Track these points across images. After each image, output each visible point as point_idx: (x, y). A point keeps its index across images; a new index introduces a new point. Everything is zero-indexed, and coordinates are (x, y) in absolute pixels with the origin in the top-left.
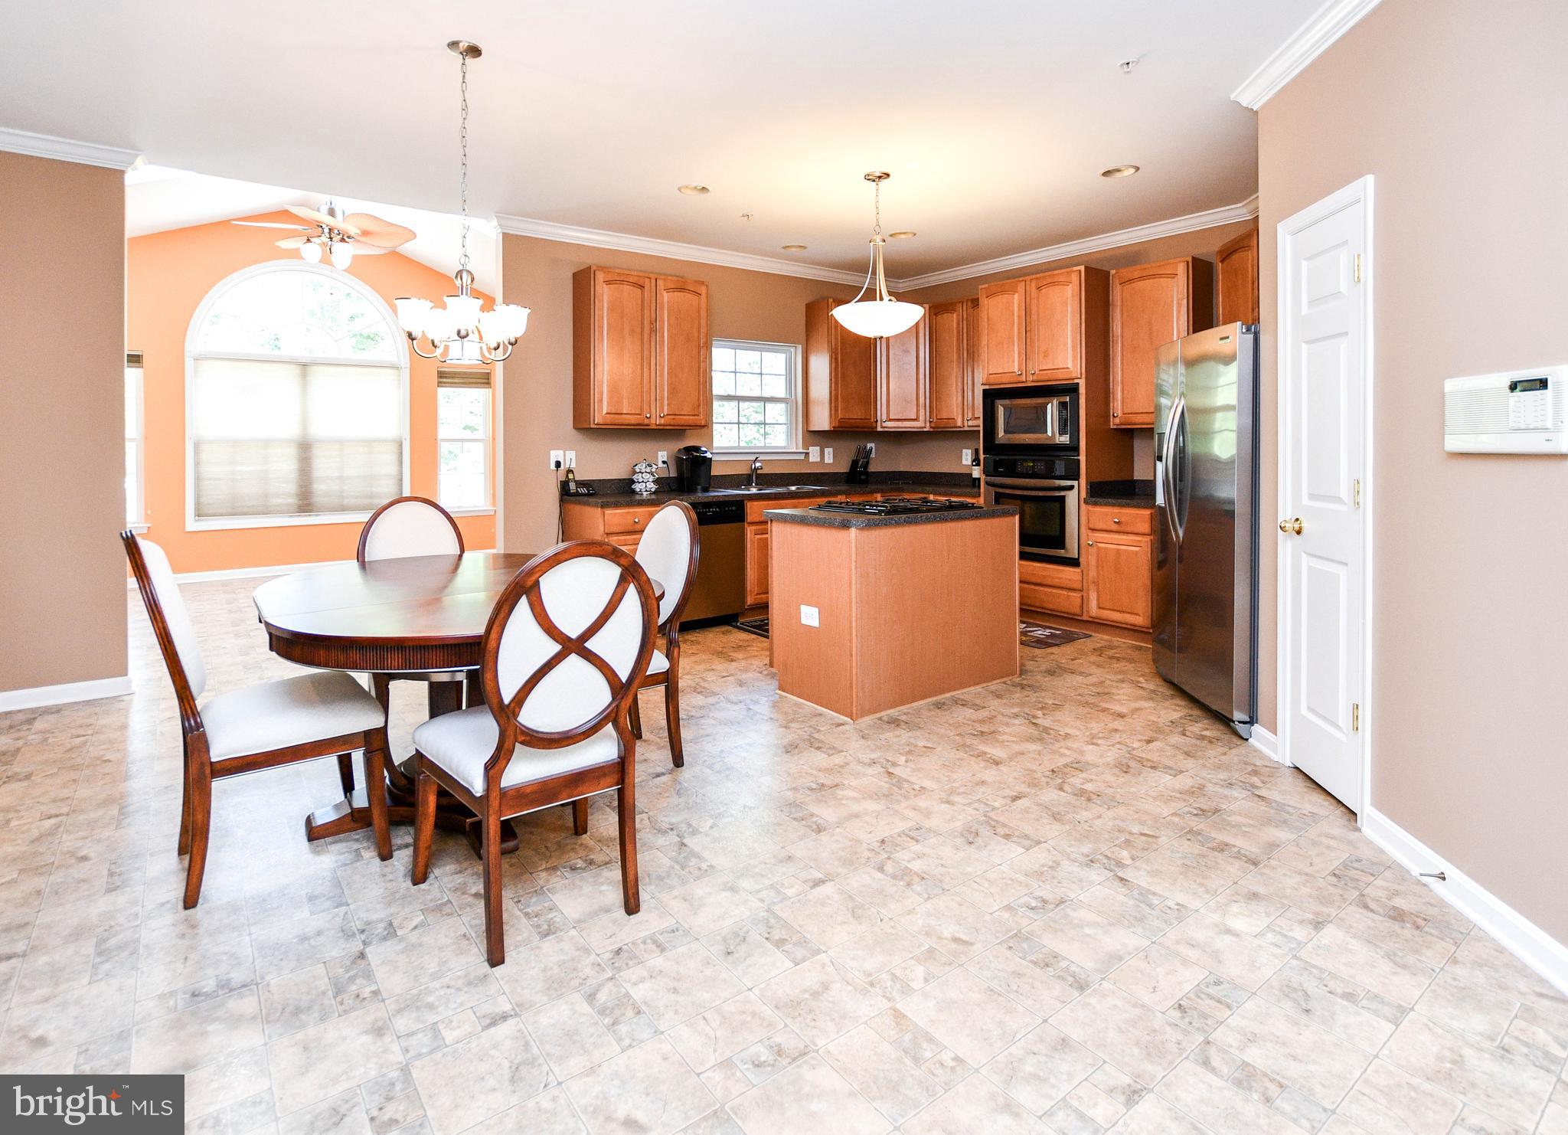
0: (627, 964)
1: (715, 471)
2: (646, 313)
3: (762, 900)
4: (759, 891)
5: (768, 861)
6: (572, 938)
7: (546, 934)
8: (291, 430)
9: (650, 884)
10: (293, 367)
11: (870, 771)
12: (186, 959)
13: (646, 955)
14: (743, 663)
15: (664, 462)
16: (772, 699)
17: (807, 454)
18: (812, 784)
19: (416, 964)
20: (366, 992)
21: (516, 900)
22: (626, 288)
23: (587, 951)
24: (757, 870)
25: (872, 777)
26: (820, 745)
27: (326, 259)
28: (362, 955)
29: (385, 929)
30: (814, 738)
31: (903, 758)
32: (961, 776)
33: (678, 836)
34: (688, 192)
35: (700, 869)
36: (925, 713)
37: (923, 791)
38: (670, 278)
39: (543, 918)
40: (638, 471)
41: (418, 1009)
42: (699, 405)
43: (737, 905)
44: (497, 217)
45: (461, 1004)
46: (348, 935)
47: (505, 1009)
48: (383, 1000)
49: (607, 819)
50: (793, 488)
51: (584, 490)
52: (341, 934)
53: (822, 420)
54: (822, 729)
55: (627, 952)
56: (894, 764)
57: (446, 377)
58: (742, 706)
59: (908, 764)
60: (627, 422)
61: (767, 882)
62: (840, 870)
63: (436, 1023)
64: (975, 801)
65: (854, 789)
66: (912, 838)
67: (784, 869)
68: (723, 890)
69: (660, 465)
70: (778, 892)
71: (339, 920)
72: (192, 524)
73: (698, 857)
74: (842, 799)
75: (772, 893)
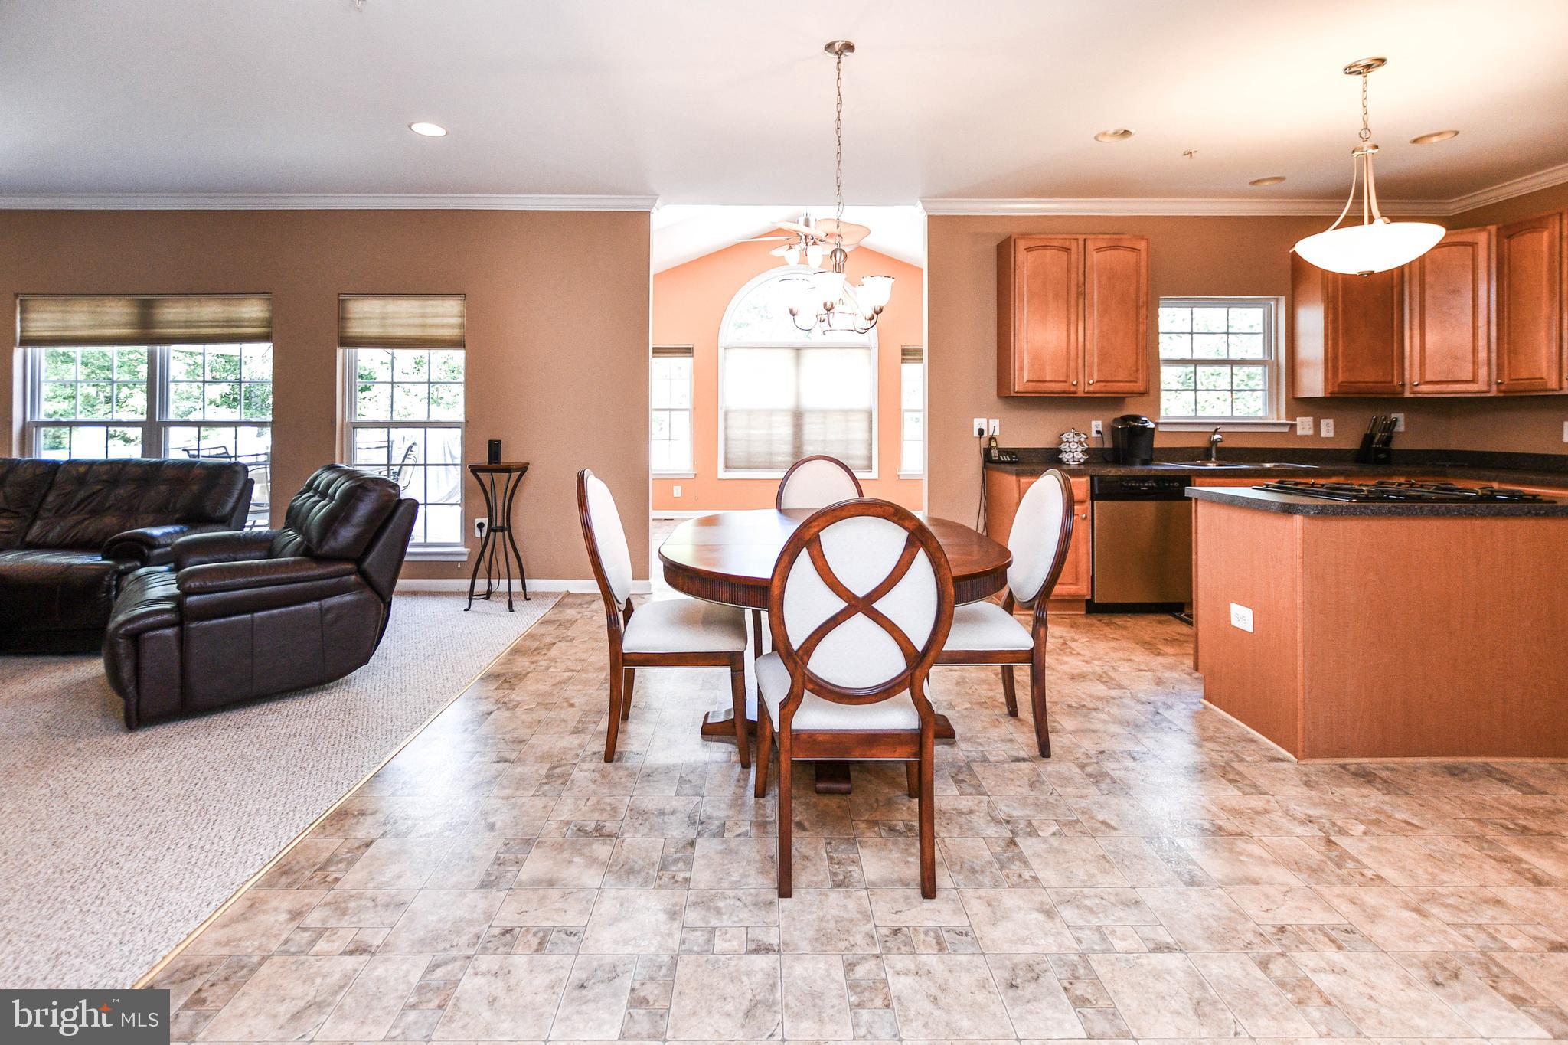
0: (899, 948)
1: (1158, 443)
2: (1073, 276)
3: (1079, 941)
4: (1081, 928)
5: (1105, 897)
6: (860, 898)
7: (837, 885)
8: (789, 403)
9: (959, 873)
10: (789, 351)
11: (1300, 830)
12: (588, 800)
13: (922, 947)
14: (1171, 660)
15: (1098, 432)
16: (1194, 707)
17: (1293, 426)
18: (1204, 822)
19: (726, 867)
20: (680, 877)
21: (828, 841)
22: (1049, 252)
23: (868, 917)
24: (1088, 902)
25: (1301, 840)
26: (1237, 778)
27: (804, 260)
28: (692, 844)
29: (718, 827)
30: (1231, 767)
31: (1362, 828)
32: (1457, 880)
33: (1012, 831)
34: (1107, 139)
35: (1020, 876)
36: (1424, 775)
37: (1377, 882)
38: (1101, 236)
39: (843, 868)
40: (1065, 440)
41: (709, 908)
42: (1137, 371)
43: (1046, 934)
44: (922, 201)
45: (741, 920)
46: (692, 822)
47: (772, 942)
48: (688, 889)
49: (945, 790)
50: (1268, 465)
51: (1006, 458)
52: (687, 819)
53: (1313, 384)
54: (1248, 759)
55: (905, 935)
56: (1342, 832)
57: (909, 354)
58: (1150, 708)
59: (1366, 838)
60: (1049, 390)
61: (1094, 921)
62: (1200, 943)
63: (715, 928)
64: (1472, 926)
65: (1265, 846)
66: (1333, 941)
67: (1122, 914)
68: (1037, 910)
69: (1094, 434)
70: (1104, 938)
71: (691, 806)
72: (722, 474)
73: (1024, 862)
74: (1241, 854)
75: (1096, 937)
